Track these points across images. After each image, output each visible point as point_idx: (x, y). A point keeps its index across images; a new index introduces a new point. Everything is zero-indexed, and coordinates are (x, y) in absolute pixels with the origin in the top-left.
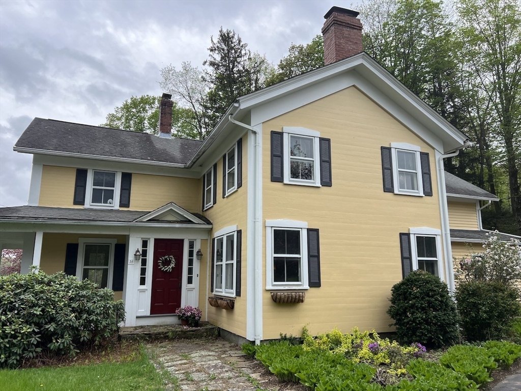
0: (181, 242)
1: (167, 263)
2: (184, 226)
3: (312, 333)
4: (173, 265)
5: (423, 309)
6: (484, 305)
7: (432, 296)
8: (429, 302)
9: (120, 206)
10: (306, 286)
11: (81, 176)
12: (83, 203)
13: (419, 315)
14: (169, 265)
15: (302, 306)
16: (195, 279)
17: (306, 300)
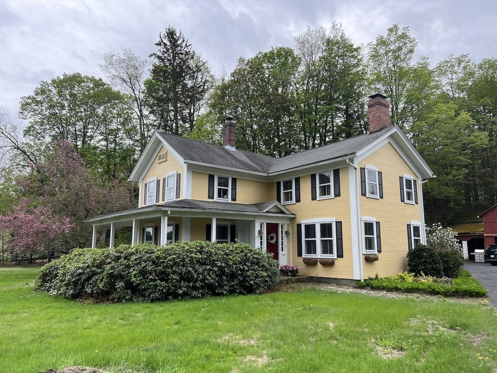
0: (277, 225)
1: (272, 238)
2: (280, 215)
3: (380, 276)
4: (275, 240)
5: (430, 263)
6: (451, 261)
7: (434, 257)
8: (433, 260)
9: (232, 200)
10: (377, 253)
11: (211, 178)
12: (213, 198)
13: (429, 266)
14: (273, 239)
15: (376, 262)
16: (285, 249)
17: (379, 259)
